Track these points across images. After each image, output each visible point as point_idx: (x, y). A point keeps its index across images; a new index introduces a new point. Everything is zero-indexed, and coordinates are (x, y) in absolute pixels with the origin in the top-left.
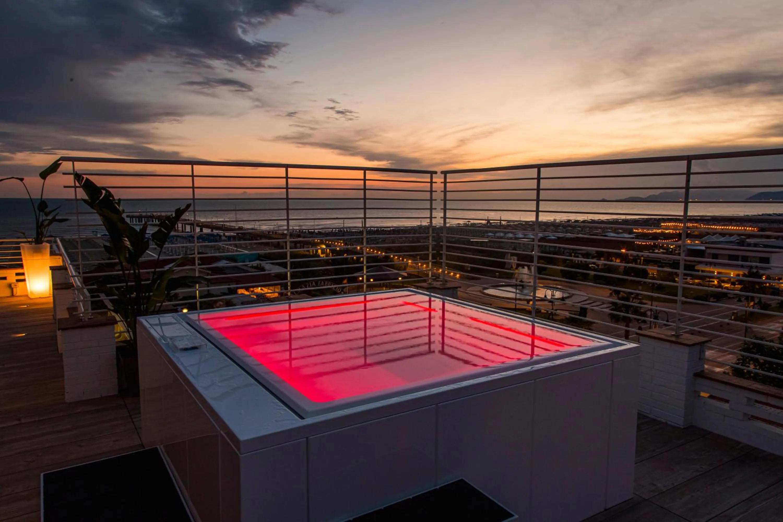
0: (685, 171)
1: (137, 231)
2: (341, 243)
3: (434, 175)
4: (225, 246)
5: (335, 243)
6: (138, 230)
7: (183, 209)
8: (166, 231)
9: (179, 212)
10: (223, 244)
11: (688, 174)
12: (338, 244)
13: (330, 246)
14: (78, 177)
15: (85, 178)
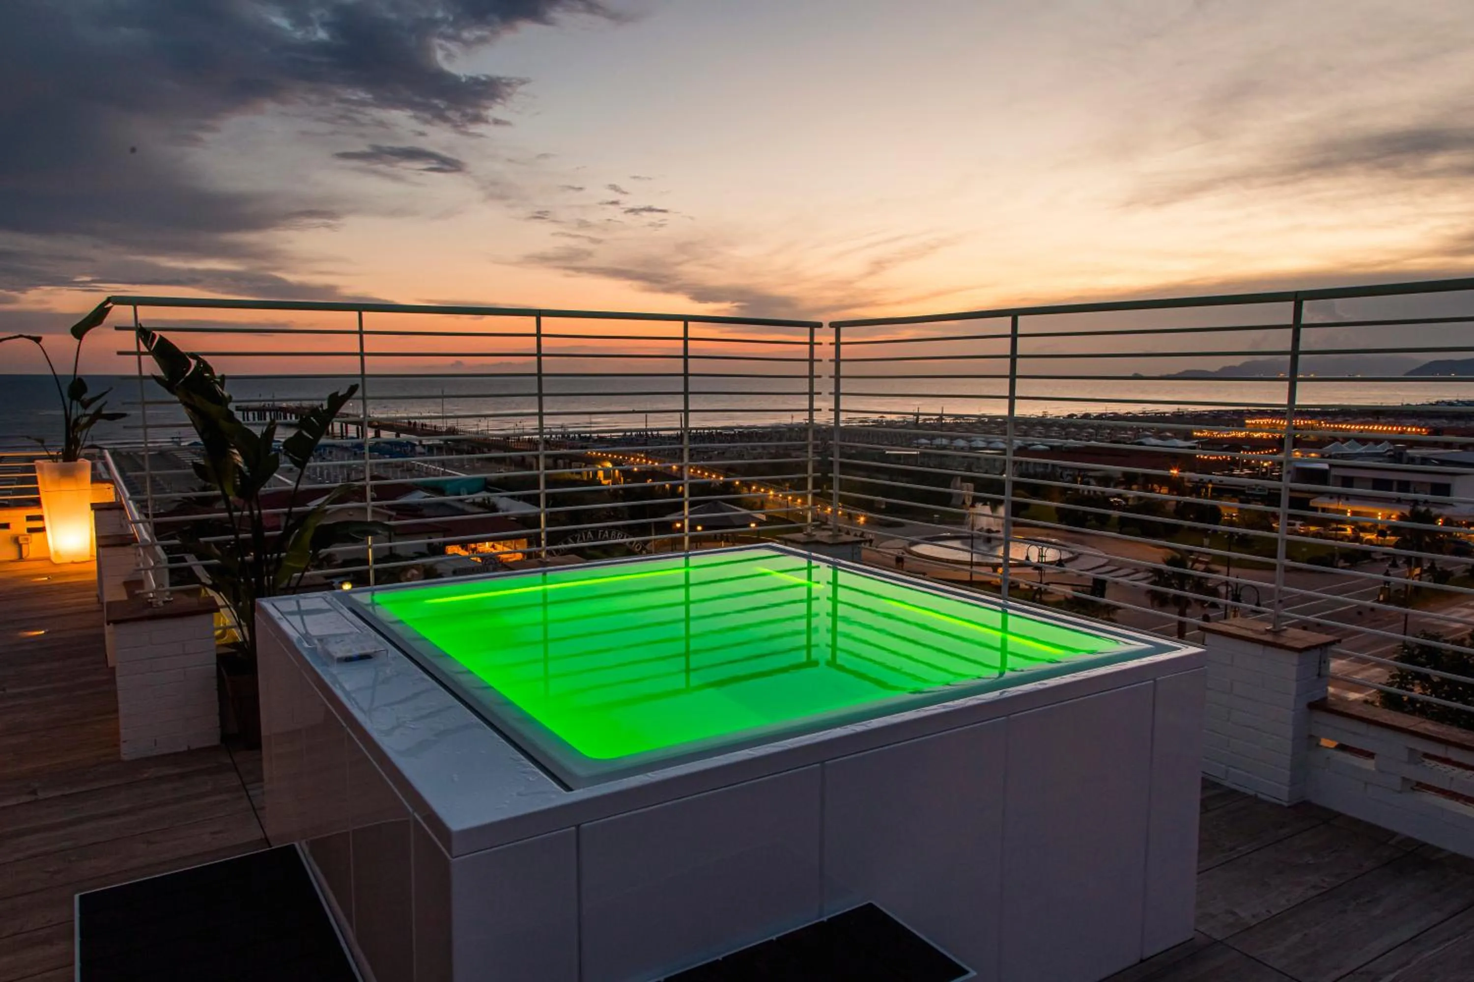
0: (1291, 322)
1: (256, 437)
2: (642, 458)
3: (816, 330)
4: (422, 464)
5: (630, 458)
6: (259, 435)
7: (342, 395)
8: (310, 437)
9: (336, 401)
10: (418, 461)
11: (1297, 326)
12: (635, 459)
13: (621, 465)
14: (144, 333)
15: (157, 338)
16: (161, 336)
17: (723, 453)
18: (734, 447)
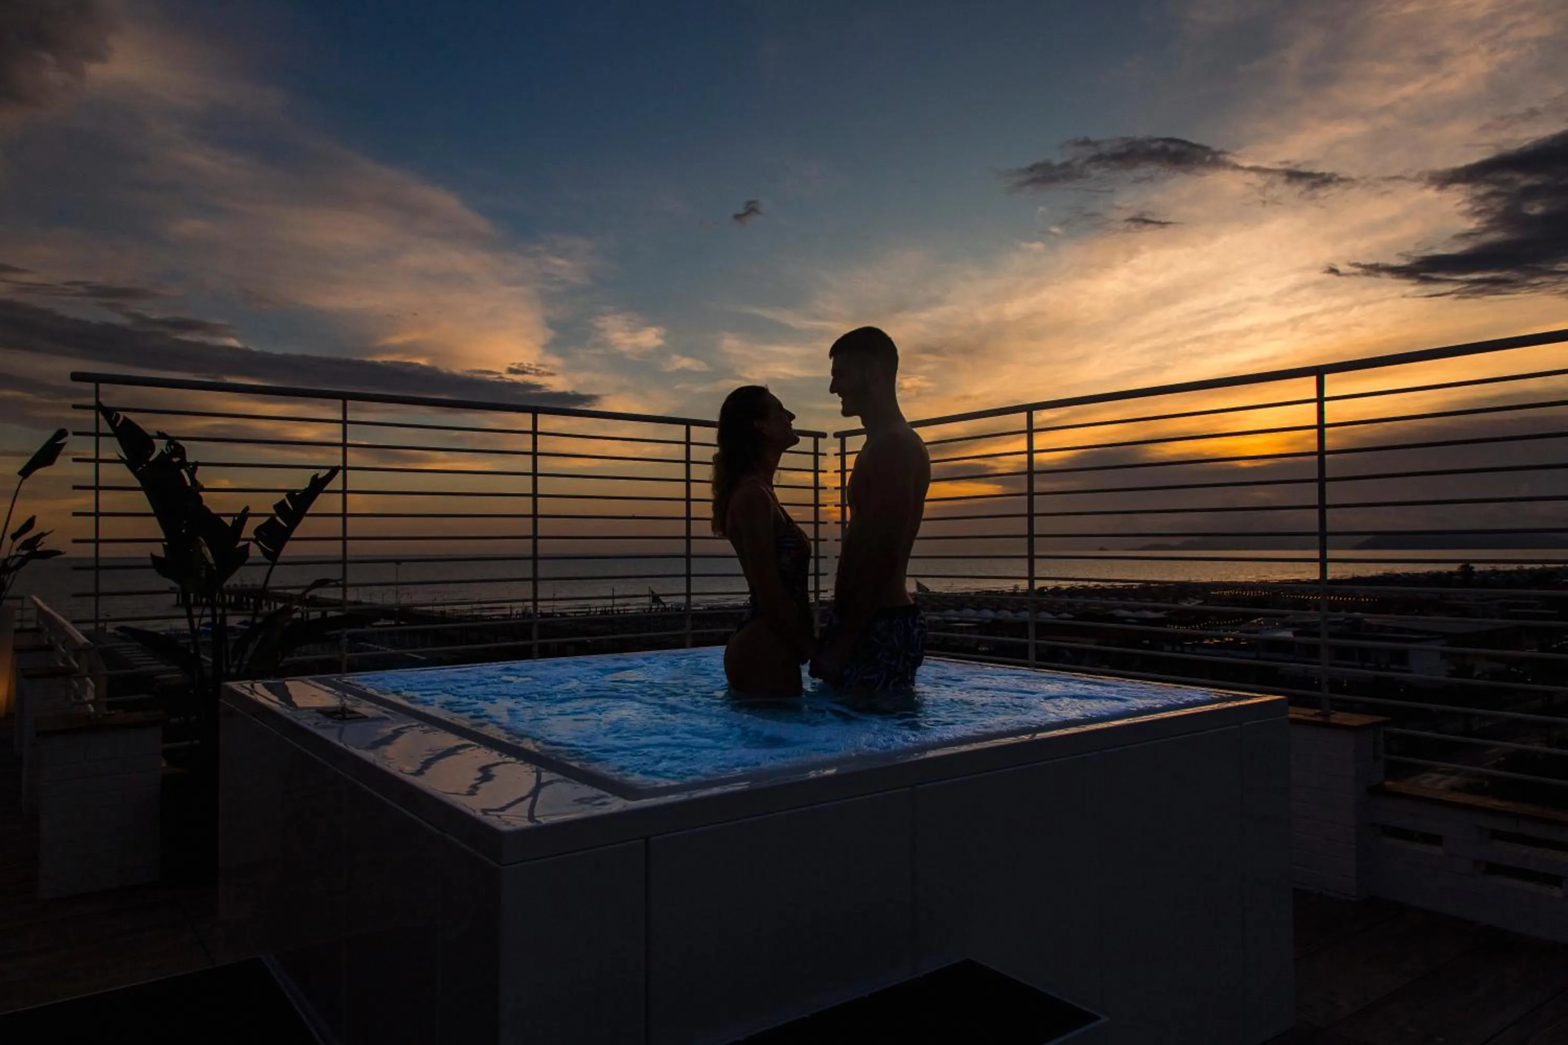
0: (1314, 396)
1: (227, 525)
3: (820, 440)
6: (230, 524)
7: (324, 478)
8: (284, 524)
9: (318, 486)
11: (1320, 400)
15: (121, 418)
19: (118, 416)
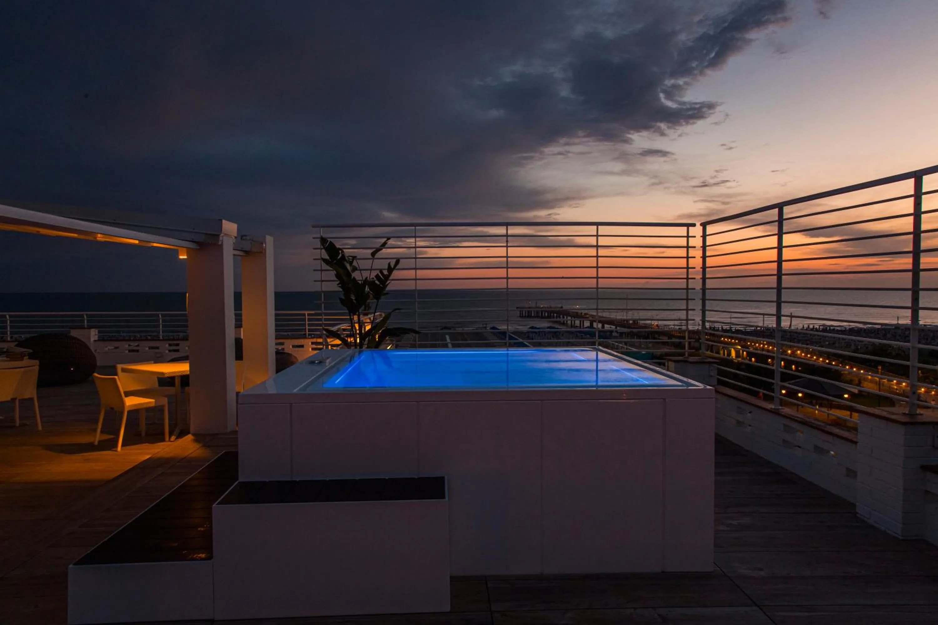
2: (764, 345)
3: (691, 228)
4: (614, 343)
5: (755, 345)
10: (613, 341)
12: (759, 345)
13: (748, 348)
14: (323, 240)
15: (329, 241)
16: (330, 241)
17: (834, 343)
18: (843, 339)
19: (328, 241)
